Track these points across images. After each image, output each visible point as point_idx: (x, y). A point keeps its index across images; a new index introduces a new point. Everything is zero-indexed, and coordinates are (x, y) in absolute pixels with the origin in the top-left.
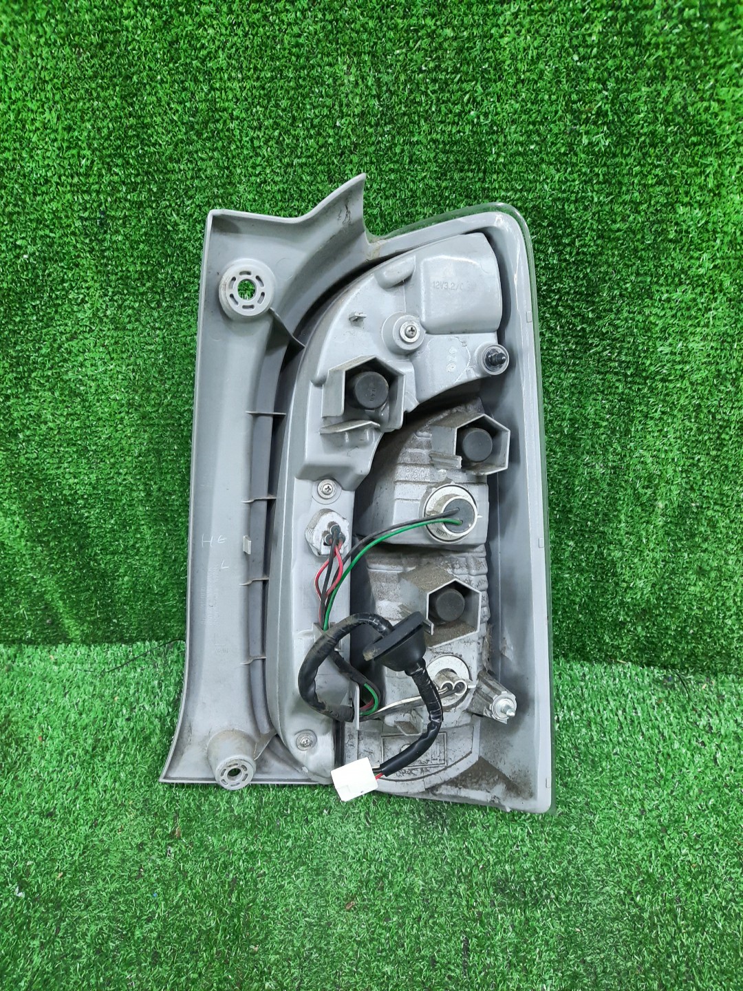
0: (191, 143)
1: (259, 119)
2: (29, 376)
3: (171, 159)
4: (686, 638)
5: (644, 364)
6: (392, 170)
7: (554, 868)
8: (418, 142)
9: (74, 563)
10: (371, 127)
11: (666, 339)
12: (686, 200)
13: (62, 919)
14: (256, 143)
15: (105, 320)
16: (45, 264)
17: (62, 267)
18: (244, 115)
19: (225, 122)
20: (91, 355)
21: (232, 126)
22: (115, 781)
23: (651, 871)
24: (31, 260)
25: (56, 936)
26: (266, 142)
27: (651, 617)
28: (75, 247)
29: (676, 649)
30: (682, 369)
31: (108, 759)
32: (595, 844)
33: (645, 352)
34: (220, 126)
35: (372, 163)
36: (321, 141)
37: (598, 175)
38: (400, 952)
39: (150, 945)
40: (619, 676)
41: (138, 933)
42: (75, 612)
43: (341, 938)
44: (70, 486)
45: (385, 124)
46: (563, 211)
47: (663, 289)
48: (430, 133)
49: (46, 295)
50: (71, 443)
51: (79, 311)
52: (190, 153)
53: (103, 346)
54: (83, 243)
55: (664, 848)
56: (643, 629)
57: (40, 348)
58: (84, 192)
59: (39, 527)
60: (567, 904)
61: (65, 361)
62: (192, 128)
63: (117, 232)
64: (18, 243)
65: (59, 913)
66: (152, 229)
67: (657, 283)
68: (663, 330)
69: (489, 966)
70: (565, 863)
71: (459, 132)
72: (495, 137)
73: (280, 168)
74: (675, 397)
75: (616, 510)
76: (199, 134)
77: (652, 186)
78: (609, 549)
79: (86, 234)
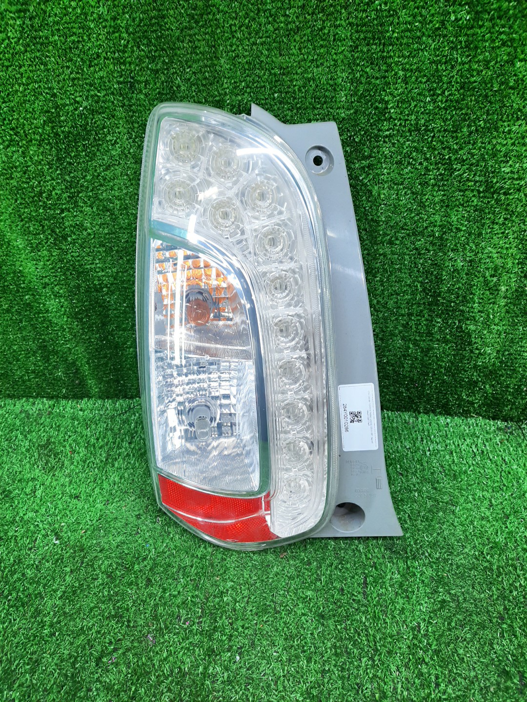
0: (191, 28)
1: (236, 12)
2: (78, 196)
3: (178, 39)
4: (521, 394)
5: (492, 182)
6: (322, 46)
7: (427, 537)
8: (339, 26)
9: (98, 335)
10: (309, 15)
11: (508, 162)
12: (522, 56)
13: (84, 557)
14: (234, 28)
15: (129, 155)
16: (93, 115)
17: (104, 117)
18: (226, 9)
19: (214, 14)
20: (118, 181)
21: (218, 17)
22: (121, 478)
23: (497, 540)
24: (85, 112)
25: (81, 566)
26: (240, 27)
27: (496, 377)
28: (113, 103)
29: (514, 403)
30: (518, 184)
31: (116, 466)
32: (456, 524)
33: (493, 172)
34: (210, 17)
35: (309, 40)
36: (276, 26)
37: (461, 42)
38: (318, 583)
39: (145, 574)
40: (473, 425)
41: (136, 567)
42: (96, 373)
43: (277, 574)
44: (99, 277)
45: (319, 13)
46: (437, 70)
47: (506, 124)
48: (348, 19)
49: (92, 137)
50: (102, 245)
51: (113, 149)
52: (190, 36)
53: (127, 175)
54: (118, 100)
55: (507, 527)
56: (490, 387)
57: (86, 176)
58: (121, 63)
59: (77, 307)
60: (437, 559)
61: (101, 185)
62: (193, 18)
63: (141, 91)
64: (78, 99)
65: (82, 554)
66: (163, 89)
67: (501, 120)
68: (505, 156)
69: (381, 595)
70: (435, 535)
71: (367, 17)
72: (391, 19)
73: (248, 45)
74: (514, 205)
75: (472, 294)
76: (197, 22)
77: (499, 47)
78: (466, 324)
79: (121, 94)
